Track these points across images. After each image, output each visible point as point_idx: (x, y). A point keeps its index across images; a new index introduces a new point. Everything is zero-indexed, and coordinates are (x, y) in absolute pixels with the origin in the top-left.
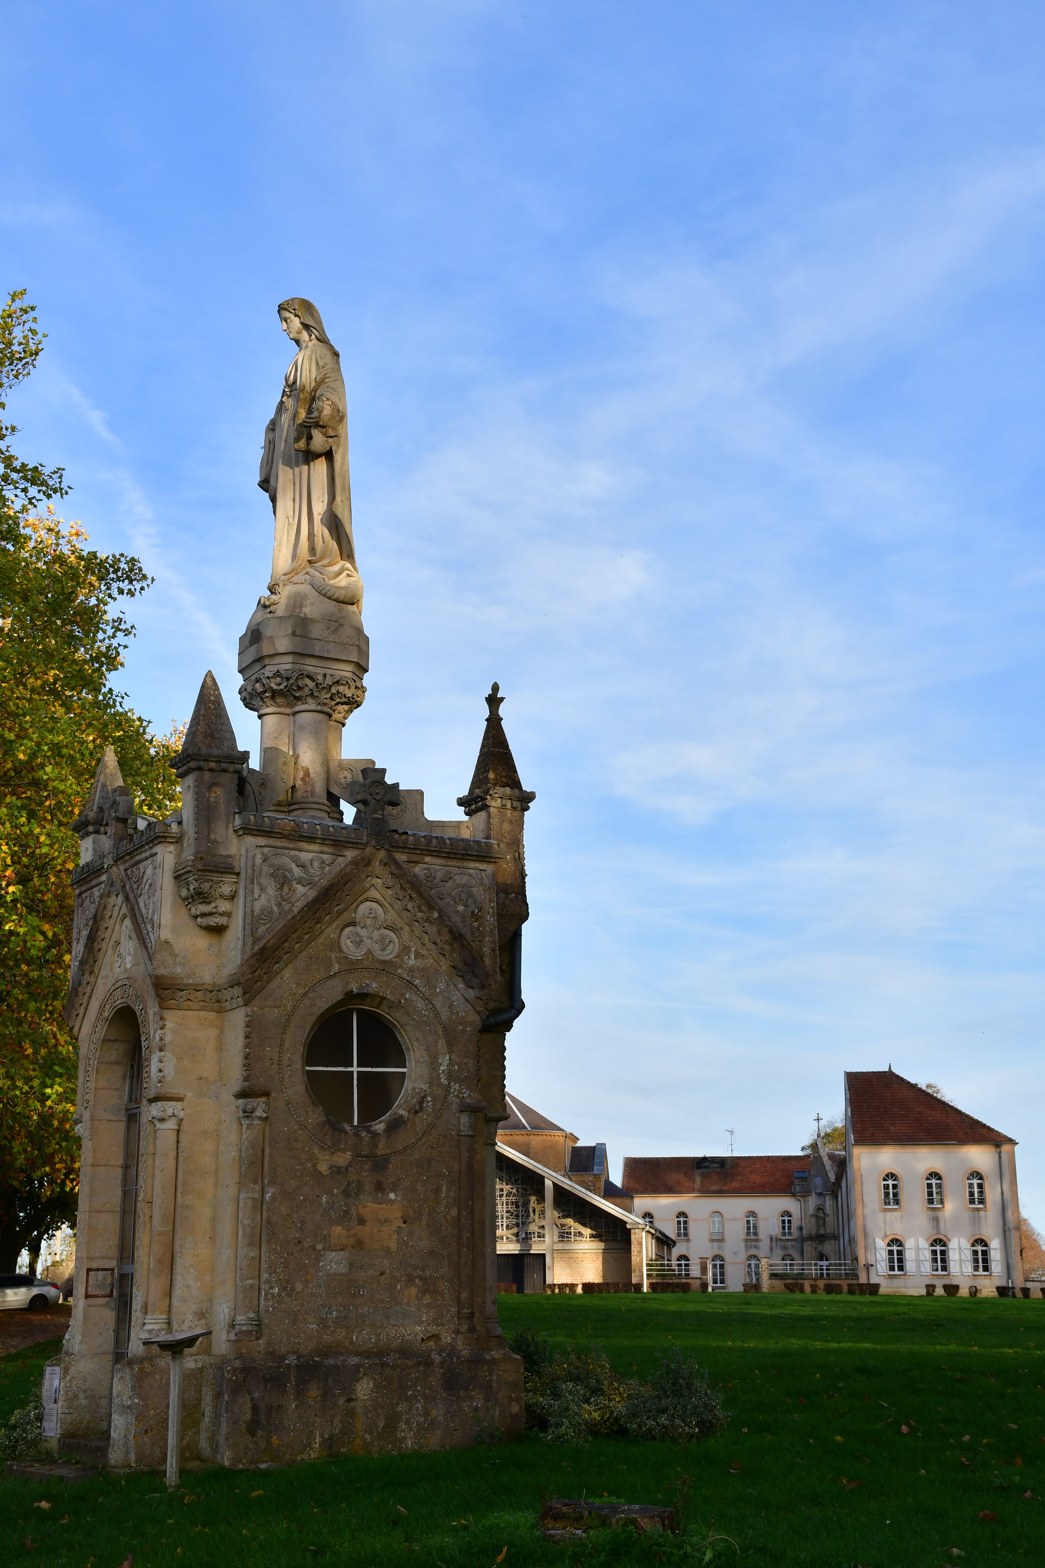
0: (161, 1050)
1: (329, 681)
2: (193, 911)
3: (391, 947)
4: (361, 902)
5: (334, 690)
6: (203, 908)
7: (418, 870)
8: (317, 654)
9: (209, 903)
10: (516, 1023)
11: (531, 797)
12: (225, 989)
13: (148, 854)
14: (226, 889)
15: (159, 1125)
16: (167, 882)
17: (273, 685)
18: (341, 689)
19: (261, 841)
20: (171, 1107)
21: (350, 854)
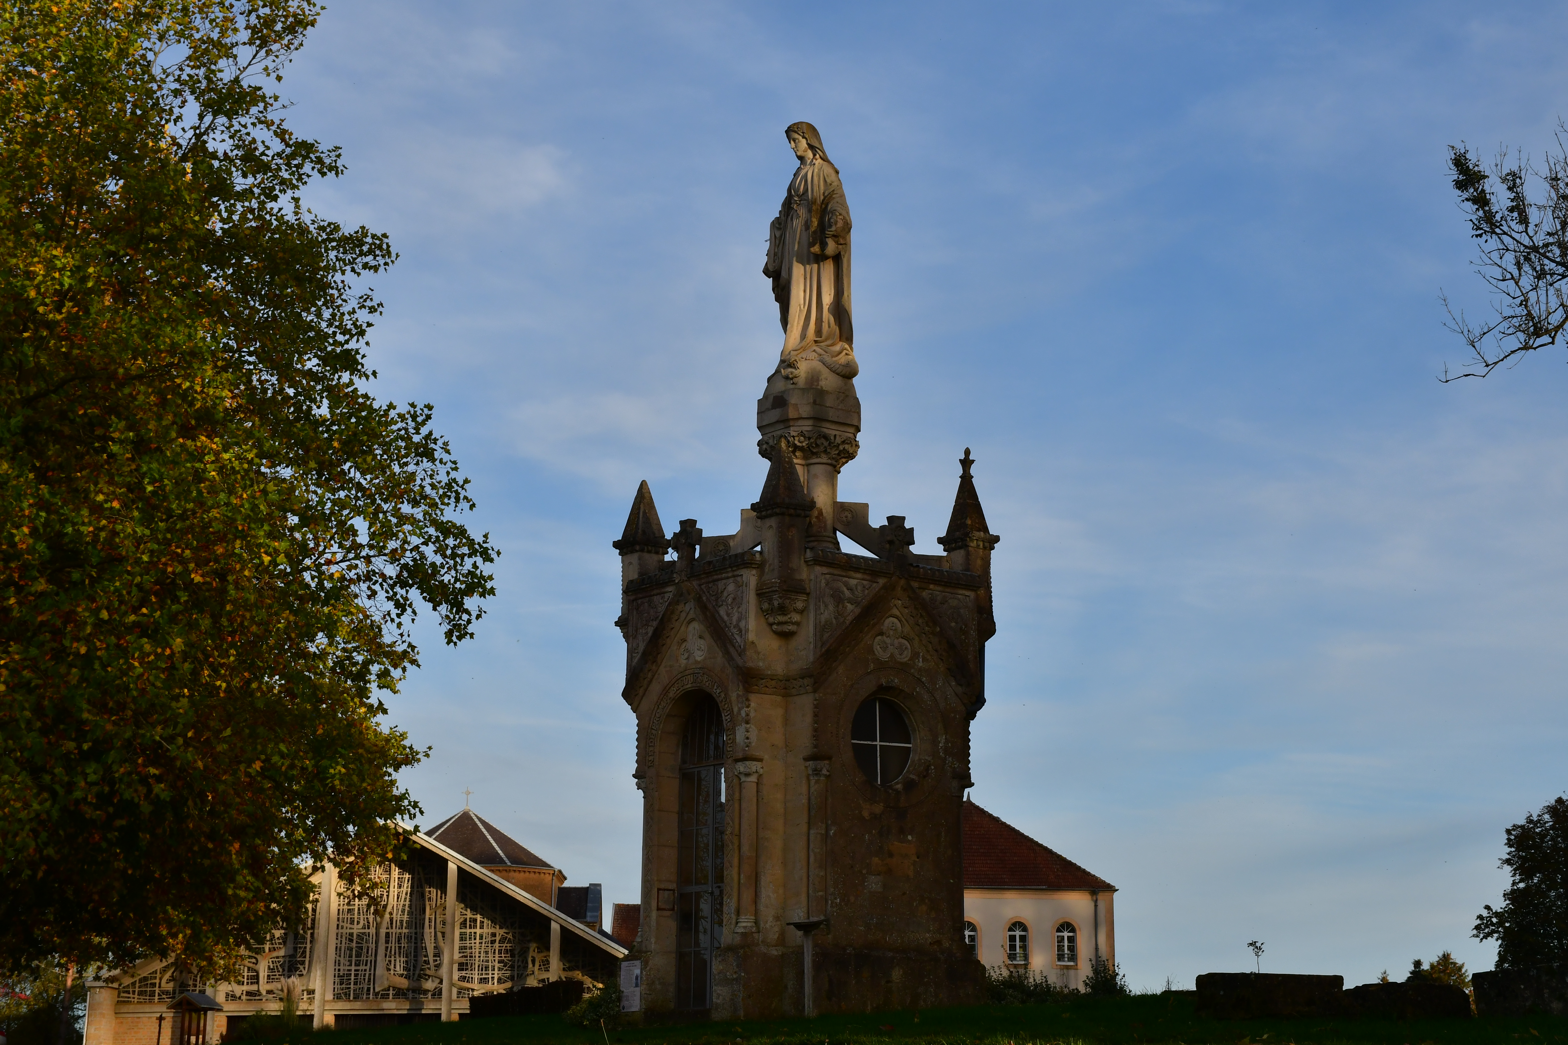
0: (747, 723)
1: (838, 440)
2: (771, 620)
3: (906, 652)
4: (888, 617)
5: (841, 448)
6: (781, 618)
7: (925, 594)
8: (830, 419)
9: (786, 615)
10: (979, 713)
11: (997, 539)
12: (795, 680)
13: (730, 575)
14: (800, 605)
15: (743, 779)
16: (751, 598)
17: (796, 442)
18: (847, 446)
19: (825, 570)
20: (754, 766)
21: (882, 581)
